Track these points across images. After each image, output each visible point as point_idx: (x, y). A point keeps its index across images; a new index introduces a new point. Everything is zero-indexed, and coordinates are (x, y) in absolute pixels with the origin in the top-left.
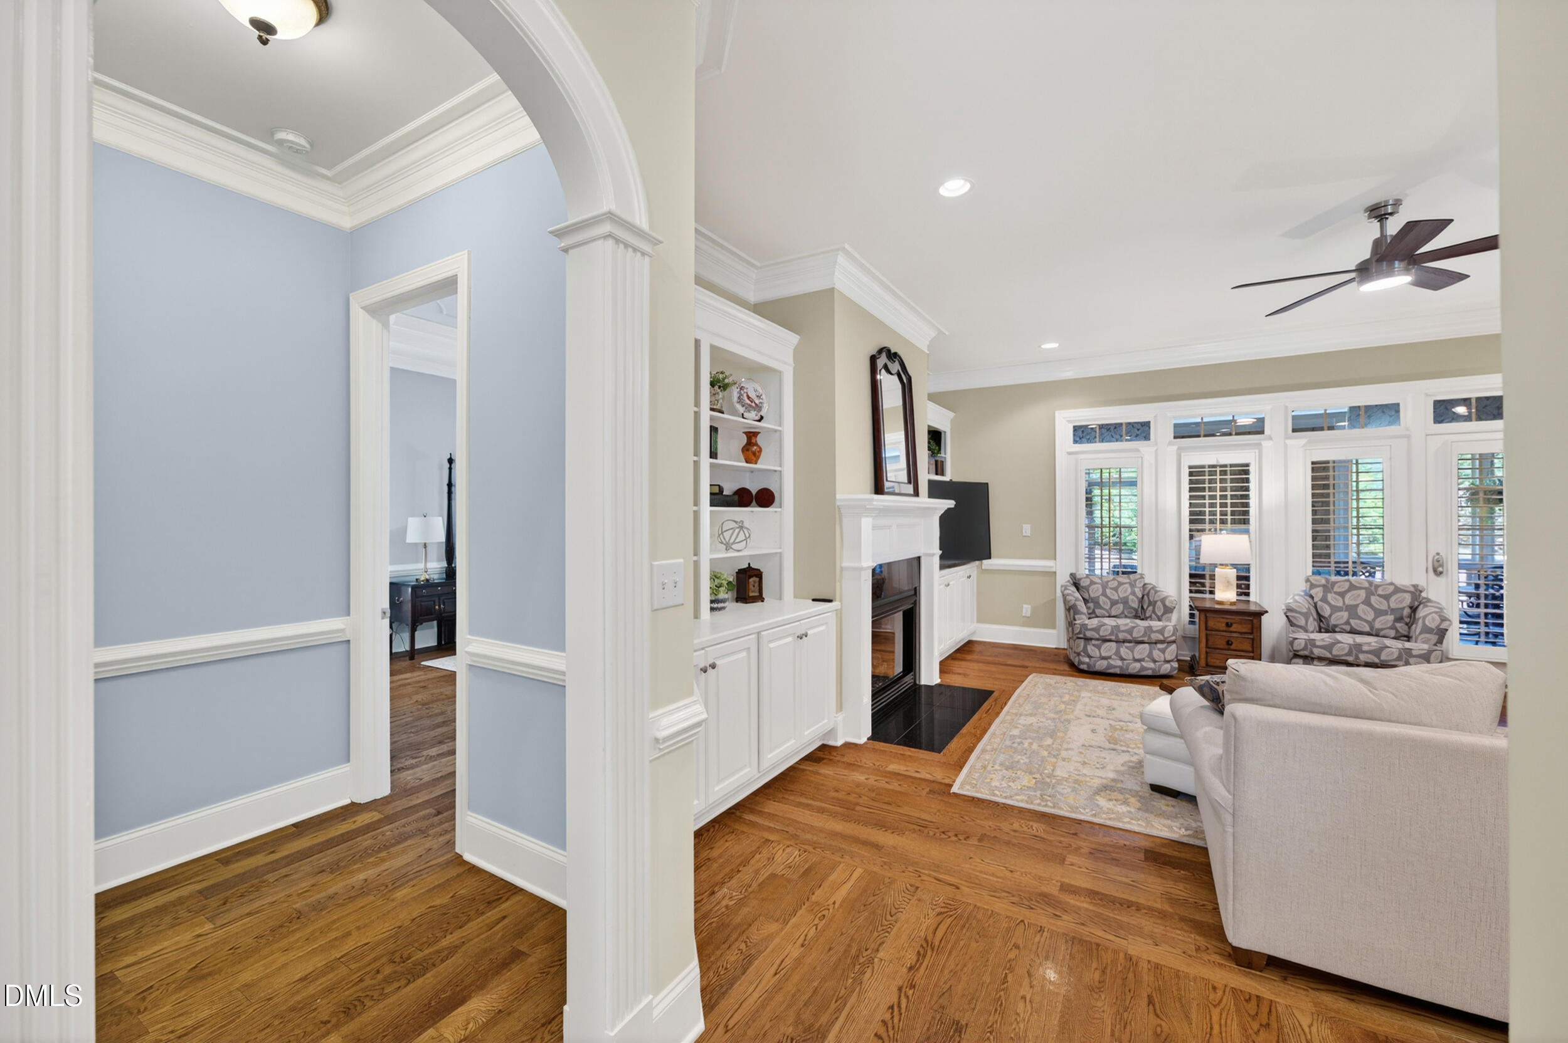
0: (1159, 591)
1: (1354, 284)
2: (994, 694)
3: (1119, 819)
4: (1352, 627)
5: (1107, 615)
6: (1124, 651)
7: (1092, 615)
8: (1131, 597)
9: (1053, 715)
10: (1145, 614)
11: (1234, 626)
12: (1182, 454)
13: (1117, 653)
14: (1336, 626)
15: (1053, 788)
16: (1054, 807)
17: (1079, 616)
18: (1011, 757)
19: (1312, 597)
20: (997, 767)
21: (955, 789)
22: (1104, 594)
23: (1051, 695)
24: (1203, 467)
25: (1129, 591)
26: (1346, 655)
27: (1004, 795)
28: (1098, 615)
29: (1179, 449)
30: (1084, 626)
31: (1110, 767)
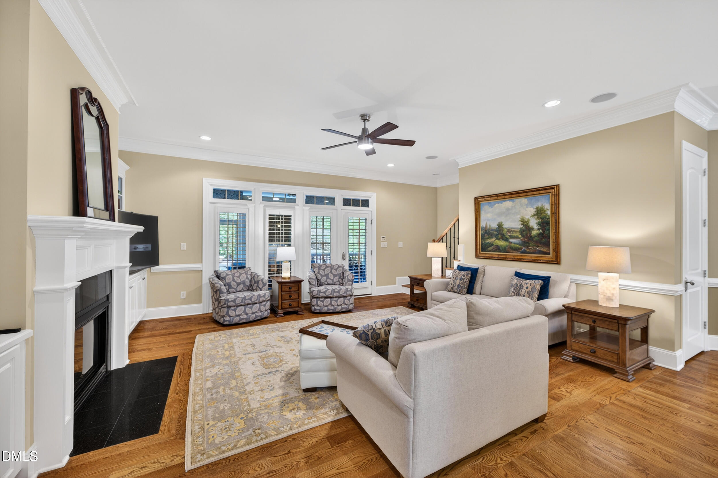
0: (259, 276)
1: (356, 144)
2: (178, 358)
3: (303, 424)
4: (327, 283)
5: (235, 291)
6: (248, 310)
7: (229, 292)
8: (247, 280)
9: (225, 362)
10: (252, 288)
11: (292, 288)
12: (266, 209)
13: (245, 311)
14: (323, 283)
15: (257, 421)
16: (266, 437)
17: (223, 294)
18: (217, 408)
19: (314, 272)
20: (212, 423)
21: (188, 466)
22: (234, 280)
23: (216, 347)
24: (274, 215)
25: (245, 277)
26: (330, 294)
27: (230, 447)
28: (231, 292)
29: (264, 206)
30: (227, 300)
31: (276, 387)
